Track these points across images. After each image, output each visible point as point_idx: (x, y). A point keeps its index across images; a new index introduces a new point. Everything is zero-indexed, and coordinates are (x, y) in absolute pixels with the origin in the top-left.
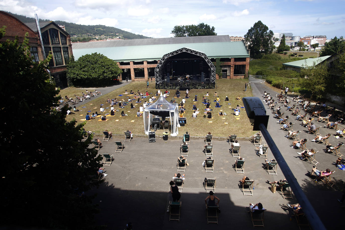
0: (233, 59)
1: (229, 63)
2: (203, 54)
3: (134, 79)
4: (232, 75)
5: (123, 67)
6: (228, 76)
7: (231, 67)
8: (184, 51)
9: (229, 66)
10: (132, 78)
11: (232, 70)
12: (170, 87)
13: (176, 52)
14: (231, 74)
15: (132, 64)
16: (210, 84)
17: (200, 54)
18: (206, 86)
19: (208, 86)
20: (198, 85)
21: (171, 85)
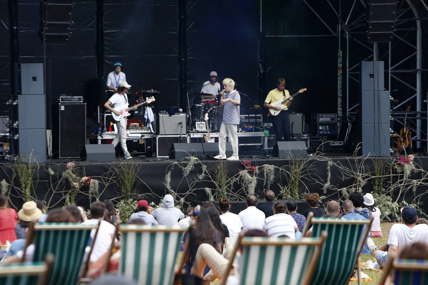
20: (359, 179)
21: (92, 189)
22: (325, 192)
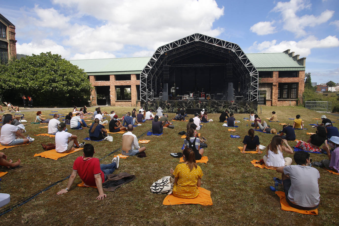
0: (277, 73)
1: (269, 80)
3: (114, 103)
4: (275, 100)
6: (268, 100)
7: (273, 87)
8: (197, 40)
9: (270, 85)
10: (111, 100)
11: (276, 91)
12: (168, 108)
13: (182, 41)
14: (273, 97)
15: (112, 78)
16: (248, 105)
17: (228, 46)
18: (239, 109)
19: (244, 108)
20: (223, 105)
21: (170, 106)
22: (215, 107)
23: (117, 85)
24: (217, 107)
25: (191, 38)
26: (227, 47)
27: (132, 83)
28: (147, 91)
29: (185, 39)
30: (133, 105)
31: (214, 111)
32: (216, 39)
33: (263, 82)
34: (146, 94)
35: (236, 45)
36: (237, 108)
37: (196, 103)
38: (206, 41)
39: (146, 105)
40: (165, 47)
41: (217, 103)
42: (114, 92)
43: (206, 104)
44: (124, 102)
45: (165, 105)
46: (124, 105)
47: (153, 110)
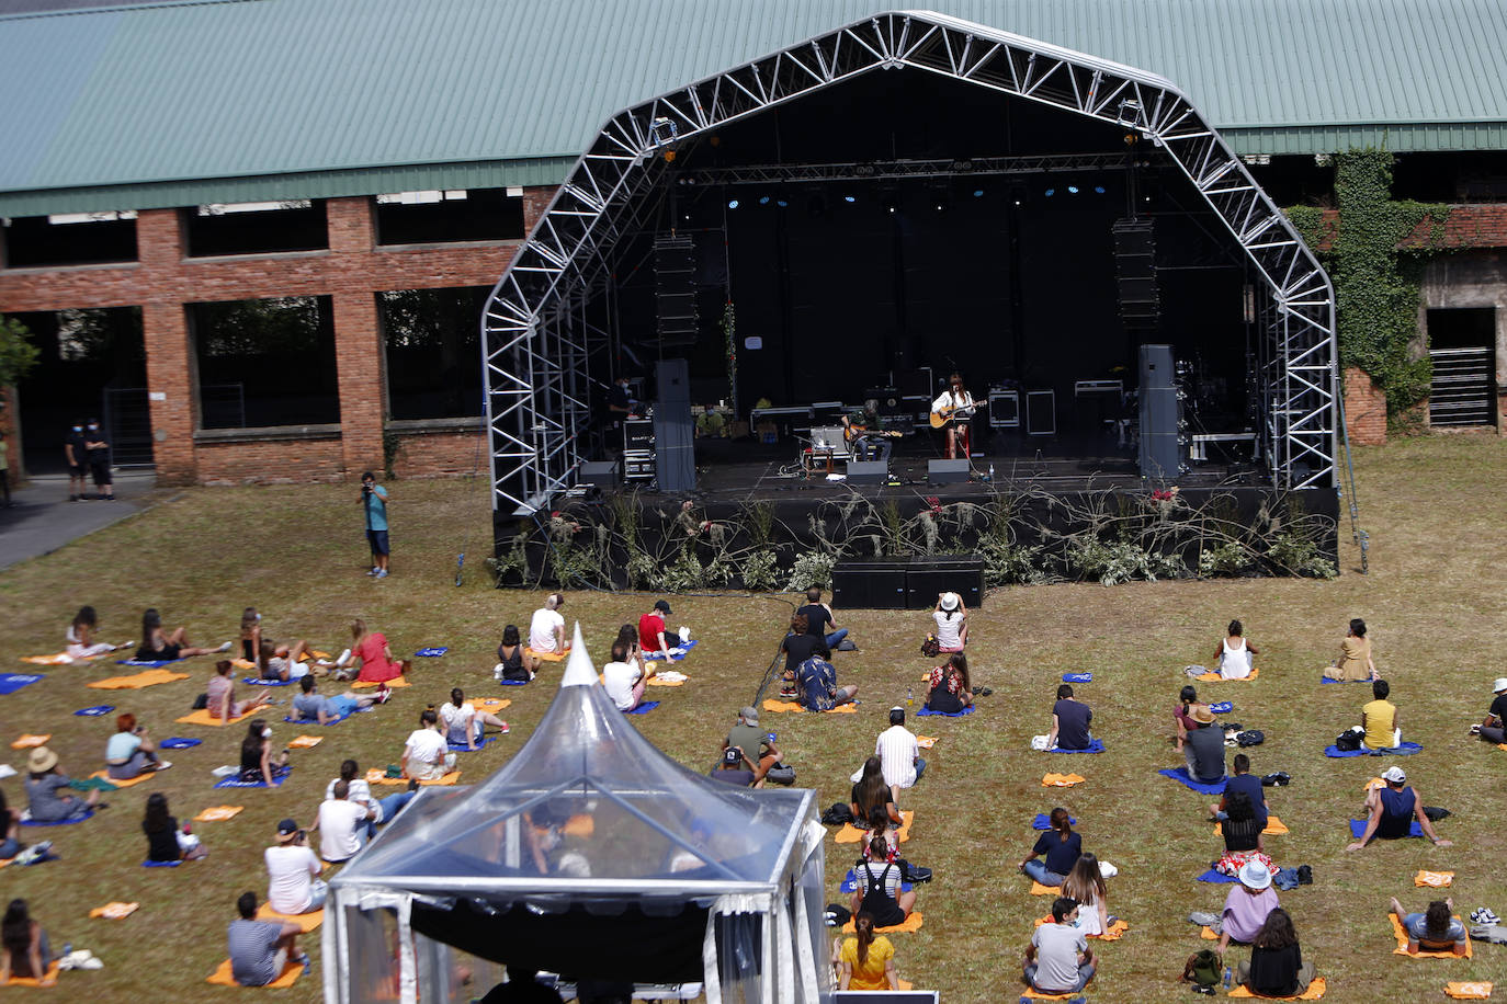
2: (1149, 93)
3: (187, 455)
5: (36, 284)
8: (893, 60)
10: (158, 436)
12: (706, 558)
13: (785, 70)
15: (159, 240)
16: (1272, 515)
17: (1118, 100)
18: (1209, 545)
19: (1244, 540)
20: (1095, 522)
21: (714, 538)
22: (1044, 541)
23: (204, 297)
24: (1057, 537)
25: (848, 47)
26: (1112, 110)
27: (341, 277)
28: (540, 437)
29: (804, 52)
30: (361, 466)
31: (1037, 563)
32: (1032, 57)
33: (1464, 244)
34: (536, 459)
35: (1171, 97)
36: (1194, 538)
37: (910, 509)
38: (958, 65)
39: (540, 537)
40: (663, 110)
41: (1059, 511)
42: (183, 362)
43: (977, 517)
44: (274, 448)
45: (684, 533)
46: (277, 471)
47: (593, 573)
